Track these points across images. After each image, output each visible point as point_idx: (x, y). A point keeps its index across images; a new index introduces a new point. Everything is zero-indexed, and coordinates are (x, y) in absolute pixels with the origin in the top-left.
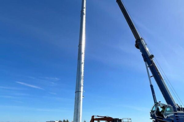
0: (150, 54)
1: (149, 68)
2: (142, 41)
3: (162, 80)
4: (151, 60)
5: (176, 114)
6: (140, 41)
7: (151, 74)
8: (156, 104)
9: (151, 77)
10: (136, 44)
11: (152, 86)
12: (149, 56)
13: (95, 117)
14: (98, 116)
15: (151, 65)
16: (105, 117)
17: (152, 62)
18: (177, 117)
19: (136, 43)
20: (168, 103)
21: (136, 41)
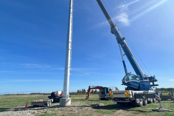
0: (122, 37)
1: (122, 48)
2: (115, 27)
3: (132, 57)
4: (123, 41)
5: (143, 82)
6: (114, 27)
7: (123, 53)
8: (127, 74)
9: (124, 55)
10: (111, 31)
11: (124, 62)
12: (121, 38)
13: (91, 87)
14: (93, 86)
15: (123, 45)
16: (98, 87)
17: (124, 43)
18: (143, 84)
19: (111, 29)
20: (137, 74)
21: (111, 28)
